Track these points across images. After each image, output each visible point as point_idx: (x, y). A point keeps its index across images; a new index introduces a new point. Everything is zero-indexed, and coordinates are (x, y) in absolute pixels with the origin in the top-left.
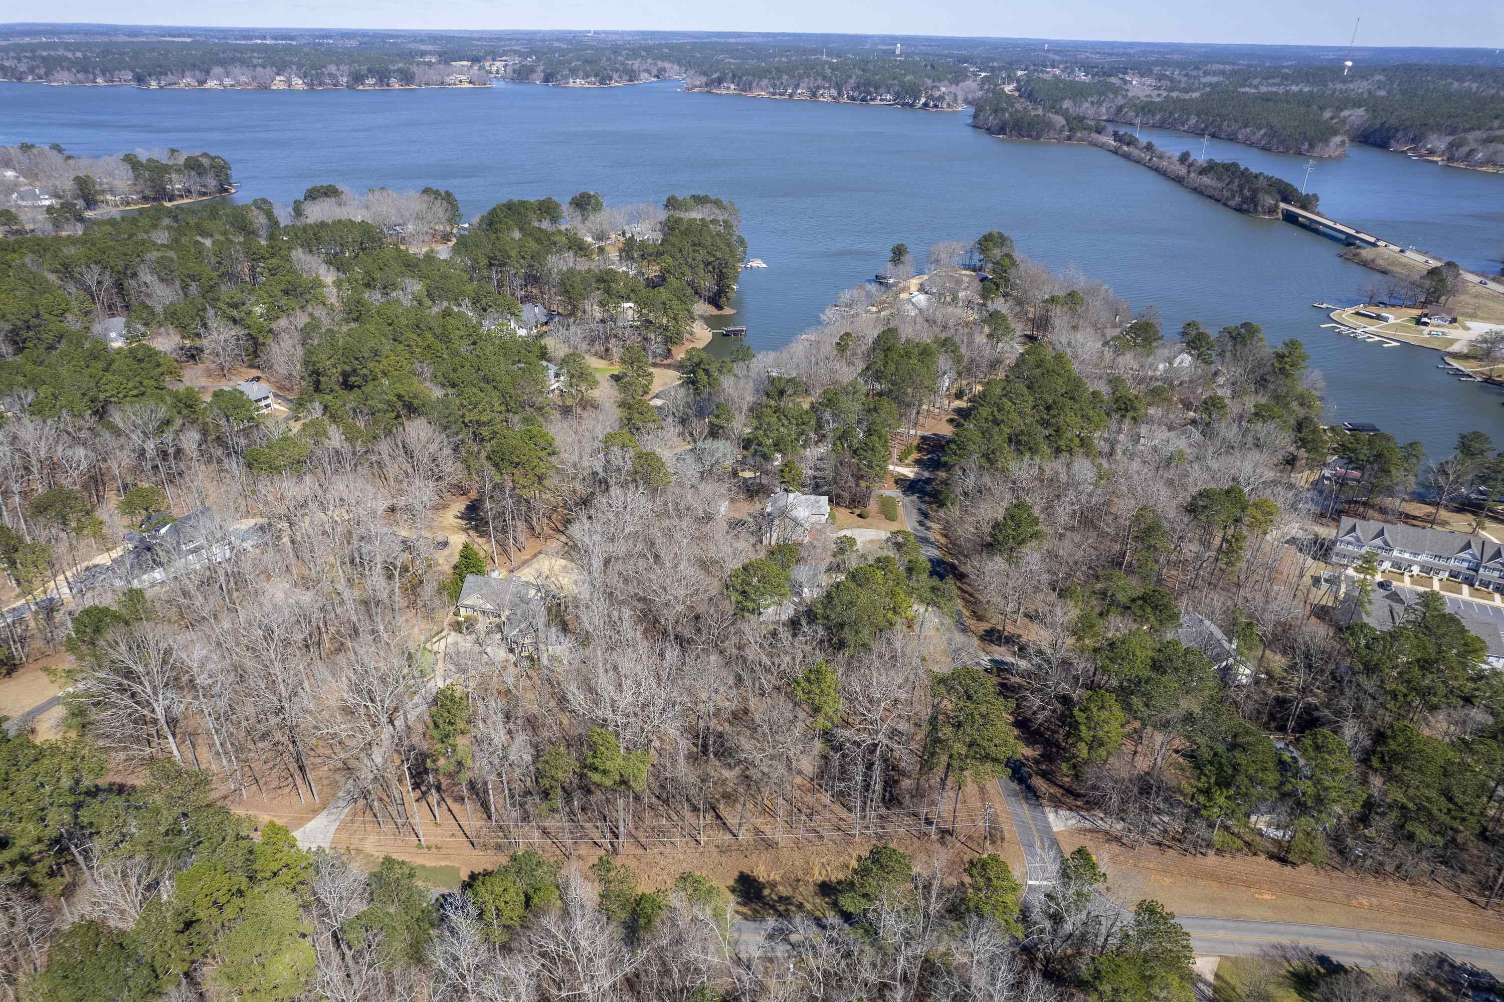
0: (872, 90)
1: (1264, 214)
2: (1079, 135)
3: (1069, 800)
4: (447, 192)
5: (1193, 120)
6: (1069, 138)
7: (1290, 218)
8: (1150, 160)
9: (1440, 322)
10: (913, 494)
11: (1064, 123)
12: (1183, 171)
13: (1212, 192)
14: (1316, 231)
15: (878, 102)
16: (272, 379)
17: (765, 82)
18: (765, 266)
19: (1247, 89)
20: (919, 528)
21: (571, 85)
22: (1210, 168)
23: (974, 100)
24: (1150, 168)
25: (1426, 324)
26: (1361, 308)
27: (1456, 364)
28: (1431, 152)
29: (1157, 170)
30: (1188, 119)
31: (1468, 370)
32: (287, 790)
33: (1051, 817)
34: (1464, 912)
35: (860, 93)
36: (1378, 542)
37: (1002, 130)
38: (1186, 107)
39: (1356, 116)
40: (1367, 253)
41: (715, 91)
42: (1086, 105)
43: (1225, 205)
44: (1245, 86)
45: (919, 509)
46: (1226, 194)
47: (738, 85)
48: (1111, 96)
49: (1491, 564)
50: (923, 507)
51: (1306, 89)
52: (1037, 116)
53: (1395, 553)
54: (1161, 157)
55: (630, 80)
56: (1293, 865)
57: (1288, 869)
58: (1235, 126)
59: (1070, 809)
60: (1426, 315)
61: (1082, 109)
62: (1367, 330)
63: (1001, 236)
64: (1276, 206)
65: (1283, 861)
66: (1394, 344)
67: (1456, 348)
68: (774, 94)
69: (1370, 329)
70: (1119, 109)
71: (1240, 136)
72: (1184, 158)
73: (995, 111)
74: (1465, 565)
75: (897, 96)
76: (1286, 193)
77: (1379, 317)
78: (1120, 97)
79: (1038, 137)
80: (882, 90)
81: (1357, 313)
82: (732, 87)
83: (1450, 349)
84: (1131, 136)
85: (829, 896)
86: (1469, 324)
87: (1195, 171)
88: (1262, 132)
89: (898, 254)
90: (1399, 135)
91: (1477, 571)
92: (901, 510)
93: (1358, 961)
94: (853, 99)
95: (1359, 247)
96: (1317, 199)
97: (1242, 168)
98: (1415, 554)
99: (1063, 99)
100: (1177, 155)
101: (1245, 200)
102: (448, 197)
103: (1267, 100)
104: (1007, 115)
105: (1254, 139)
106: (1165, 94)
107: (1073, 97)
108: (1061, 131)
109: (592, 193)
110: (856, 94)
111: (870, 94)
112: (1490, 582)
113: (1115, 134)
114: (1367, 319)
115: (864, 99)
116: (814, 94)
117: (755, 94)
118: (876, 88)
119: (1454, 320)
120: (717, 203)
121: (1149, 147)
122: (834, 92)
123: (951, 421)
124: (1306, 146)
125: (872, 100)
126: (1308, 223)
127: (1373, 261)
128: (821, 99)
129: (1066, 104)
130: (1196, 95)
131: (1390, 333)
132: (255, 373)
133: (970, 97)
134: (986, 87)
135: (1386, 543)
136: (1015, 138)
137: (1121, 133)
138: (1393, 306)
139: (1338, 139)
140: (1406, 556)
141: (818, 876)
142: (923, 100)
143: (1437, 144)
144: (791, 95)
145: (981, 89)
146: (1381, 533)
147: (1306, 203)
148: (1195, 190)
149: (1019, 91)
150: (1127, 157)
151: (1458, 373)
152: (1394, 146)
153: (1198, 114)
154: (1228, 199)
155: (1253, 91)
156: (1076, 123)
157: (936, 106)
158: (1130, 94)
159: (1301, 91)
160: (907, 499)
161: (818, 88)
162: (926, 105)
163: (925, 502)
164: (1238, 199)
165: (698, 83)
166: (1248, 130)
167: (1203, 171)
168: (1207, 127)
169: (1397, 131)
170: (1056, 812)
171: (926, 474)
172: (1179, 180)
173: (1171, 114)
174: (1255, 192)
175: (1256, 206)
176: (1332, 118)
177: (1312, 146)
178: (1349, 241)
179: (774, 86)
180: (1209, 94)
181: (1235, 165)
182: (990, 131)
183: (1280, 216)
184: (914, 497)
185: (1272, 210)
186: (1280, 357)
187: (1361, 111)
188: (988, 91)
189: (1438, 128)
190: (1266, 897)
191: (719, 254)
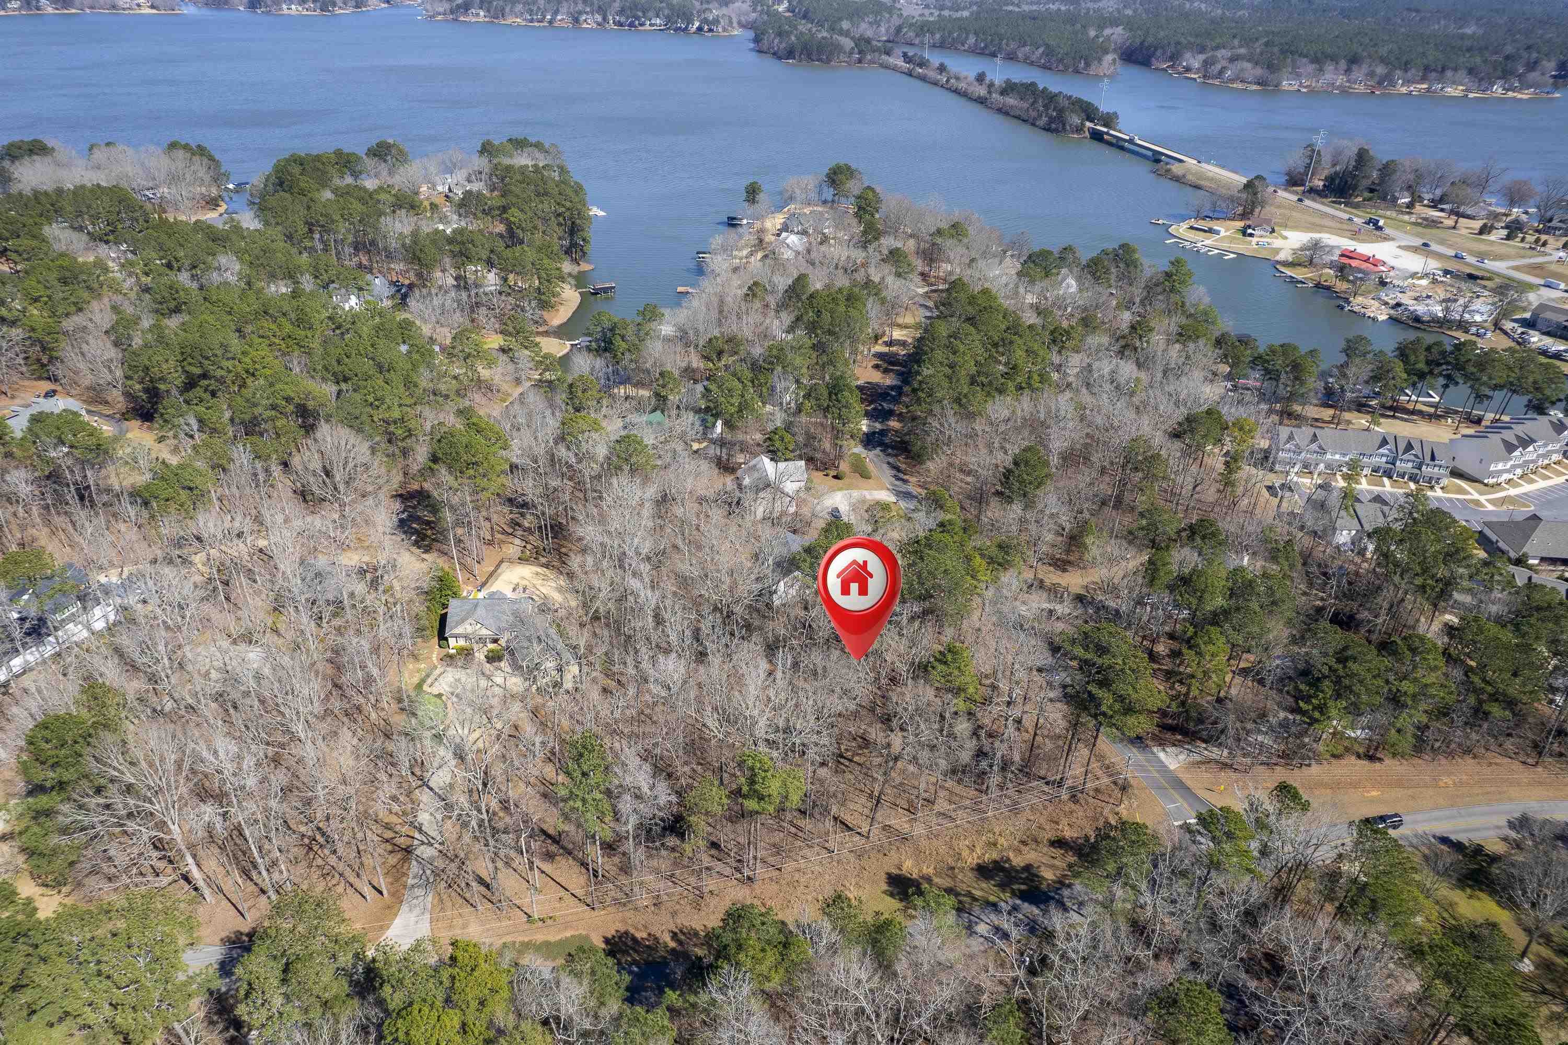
0: (640, 14)
1: (1073, 132)
2: (869, 57)
3: (1168, 735)
4: (199, 146)
5: (972, 40)
6: (860, 61)
7: (1097, 136)
8: (947, 81)
9: (1262, 233)
10: (874, 447)
11: (853, 45)
12: (982, 91)
13: (1018, 113)
14: (1122, 148)
15: (647, 27)
16: (73, 392)
17: (519, 7)
18: (603, 213)
19: (1010, 8)
20: (897, 483)
21: (286, 12)
22: (1009, 88)
23: (748, 23)
24: (949, 89)
25: (1251, 235)
26: (1192, 222)
27: (1288, 272)
28: (1188, 69)
29: (956, 91)
30: (967, 38)
31: (1300, 277)
32: (340, 889)
33: (1162, 755)
34: (1521, 774)
35: (627, 18)
36: (1314, 447)
37: (790, 54)
38: (963, 27)
39: (1117, 34)
40: (1176, 168)
41: (462, 19)
42: (864, 26)
43: (1033, 124)
44: (1008, 4)
45: (889, 463)
46: (1034, 114)
47: (488, 11)
48: (887, 16)
49: (1405, 457)
50: (891, 460)
51: (1063, 8)
52: (823, 38)
53: (1329, 456)
54: (958, 79)
55: (357, 7)
56: (1380, 760)
57: (1377, 765)
58: (1013, 45)
59: (1174, 745)
60: (1249, 227)
61: (861, 30)
62: (1205, 242)
63: (849, 168)
64: (1083, 125)
65: (1372, 758)
66: (1232, 256)
67: (1282, 256)
68: (532, 21)
69: (1207, 242)
70: (899, 30)
71: (1020, 55)
72: (980, 78)
73: (780, 34)
74: (1384, 459)
75: (668, 19)
76: (1089, 112)
77: (1210, 231)
78: (895, 16)
79: (828, 61)
80: (650, 14)
81: (1192, 228)
82: (482, 13)
83: (1278, 258)
84: (922, 57)
85: (992, 878)
86: (1285, 233)
87: (996, 92)
88: (1041, 50)
89: (752, 193)
90: (1159, 53)
91: (1394, 464)
92: (871, 467)
93: (1472, 836)
94: (620, 24)
95: (1167, 164)
96: (1117, 117)
97: (1041, 87)
98: (1344, 455)
99: (840, 19)
100: (972, 75)
101: (1052, 120)
102: (201, 151)
103: (1034, 19)
104: (793, 38)
105: (1034, 58)
106: (937, 13)
107: (850, 17)
108: (851, 53)
109: (391, 141)
110: (623, 19)
111: (638, 18)
112: (1405, 473)
113: (905, 55)
114: (1201, 233)
115: (631, 25)
116: (576, 20)
117: (509, 22)
118: (644, 12)
119: (1273, 231)
120: (538, 146)
121: (942, 68)
122: (599, 18)
123: (876, 367)
124: (1082, 65)
125: (641, 25)
126: (1114, 141)
127: (1184, 176)
128: (585, 26)
129: (845, 25)
130: (966, 14)
131: (1225, 245)
132: (46, 386)
133: (743, 19)
134: (759, 8)
135: (1320, 447)
136: (804, 62)
137: (910, 54)
138: (1218, 219)
139: (1109, 58)
140: (1337, 457)
141: (972, 860)
142: (697, 24)
143: (1192, 61)
144: (550, 22)
145: (754, 10)
146: (1315, 438)
147: (1109, 120)
148: (999, 110)
149: (793, 11)
150: (923, 78)
151: (1293, 281)
152: (1156, 64)
153: (976, 33)
154: (1035, 119)
155: (1017, 9)
156: (863, 45)
157: (711, 30)
158: (905, 14)
159: (1059, 10)
160: (872, 454)
161: (580, 13)
162: (700, 29)
163: (889, 455)
164: (1045, 119)
165: (441, 10)
166: (1027, 48)
167: (1003, 92)
168: (986, 47)
169: (1156, 49)
170: (1164, 750)
171: (878, 426)
172: (981, 101)
173: (950, 33)
174: (1061, 111)
175: (1064, 125)
176: (1097, 37)
177: (1088, 65)
178: (1156, 158)
179: (531, 12)
180: (978, 13)
181: (1033, 84)
182: (777, 55)
183: (1087, 134)
184: (878, 451)
185: (1079, 129)
186: (1168, 275)
187: (1120, 30)
188: (762, 12)
189: (1190, 46)
190: (1374, 793)
191: (568, 204)
